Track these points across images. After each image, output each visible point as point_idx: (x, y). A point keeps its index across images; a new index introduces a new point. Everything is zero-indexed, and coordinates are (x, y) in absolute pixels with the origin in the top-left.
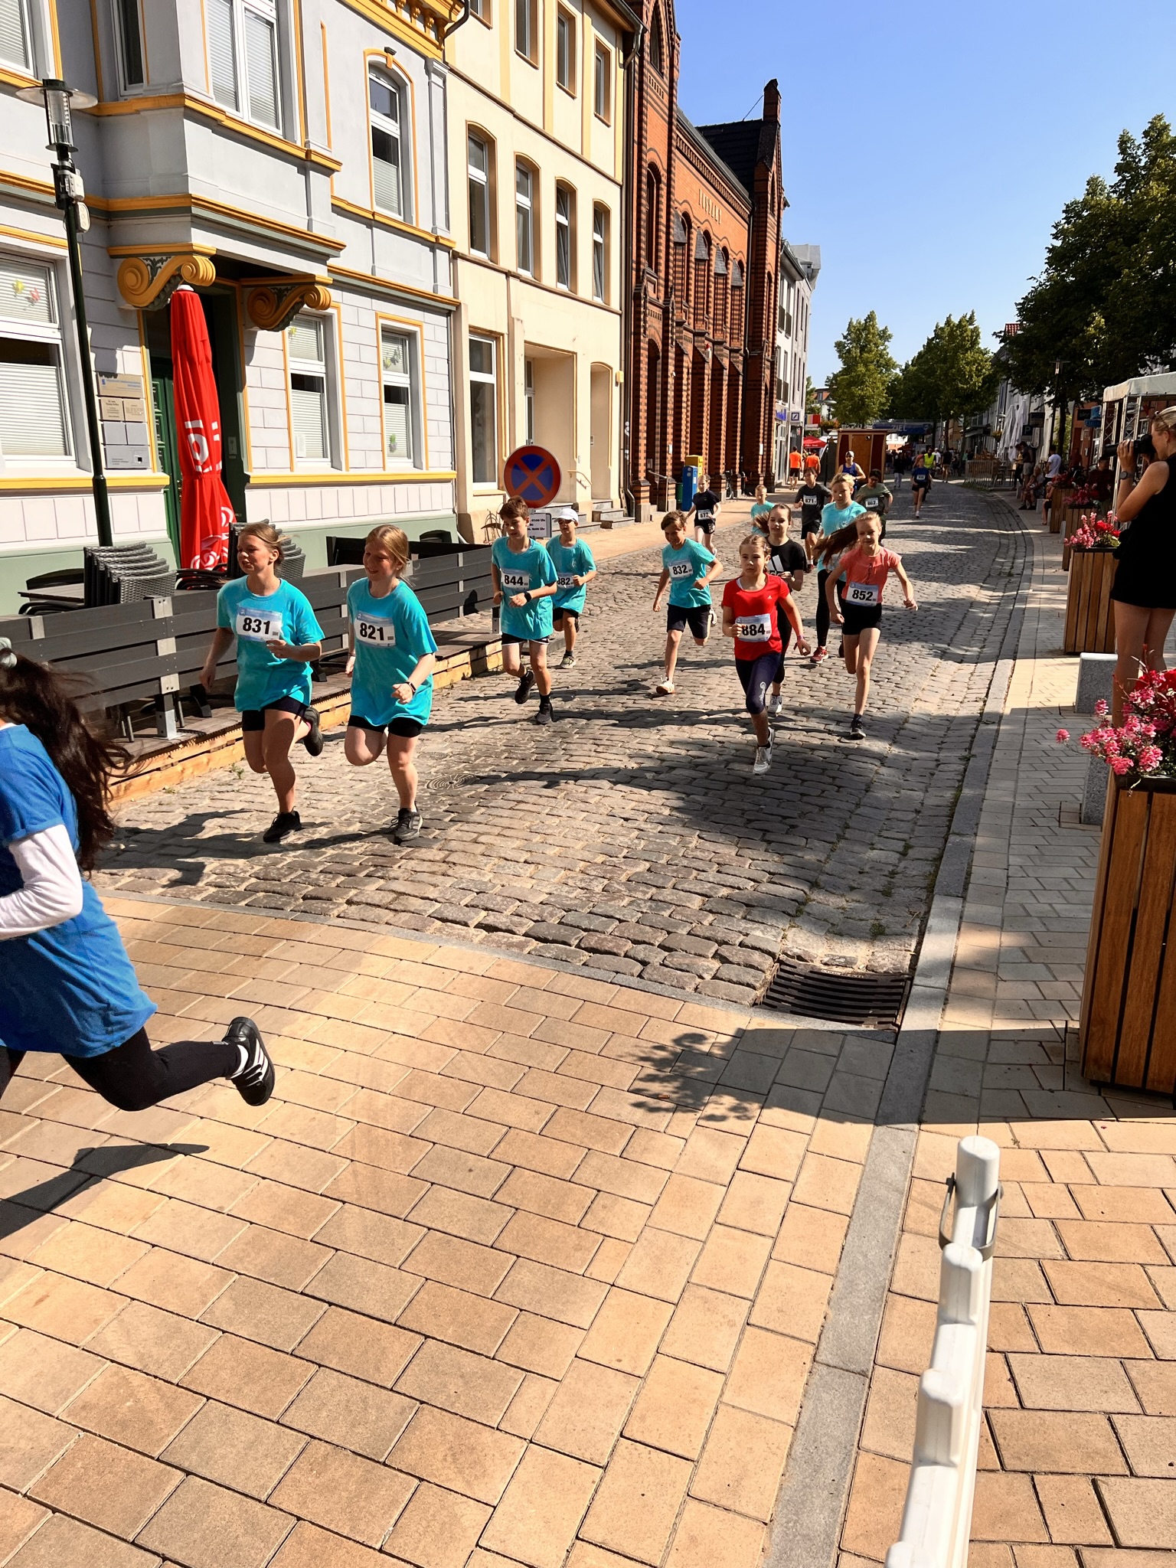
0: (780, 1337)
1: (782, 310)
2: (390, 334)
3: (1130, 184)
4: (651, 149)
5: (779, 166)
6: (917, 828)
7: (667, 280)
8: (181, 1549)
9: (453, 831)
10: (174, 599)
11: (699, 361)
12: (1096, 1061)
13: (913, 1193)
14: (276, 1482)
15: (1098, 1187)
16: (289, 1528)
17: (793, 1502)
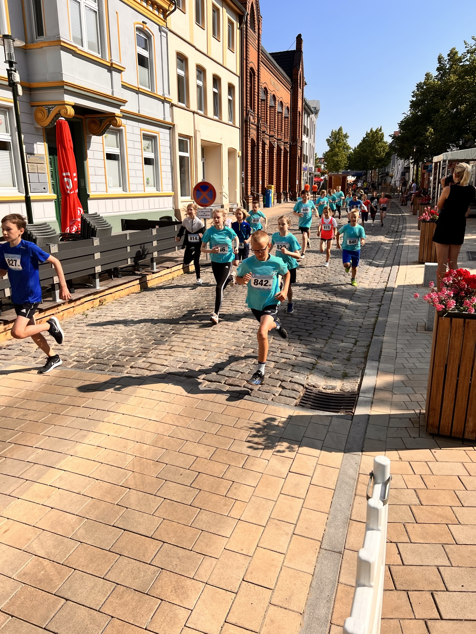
0: (306, 539)
1: (305, 126)
2: (146, 137)
3: (443, 75)
4: (251, 62)
5: (303, 69)
6: (360, 334)
7: (258, 115)
8: (64, 630)
9: (174, 338)
10: (59, 245)
11: (271, 147)
12: (432, 425)
13: (360, 480)
14: (103, 602)
15: (433, 476)
16: (108, 621)
17: (312, 605)
